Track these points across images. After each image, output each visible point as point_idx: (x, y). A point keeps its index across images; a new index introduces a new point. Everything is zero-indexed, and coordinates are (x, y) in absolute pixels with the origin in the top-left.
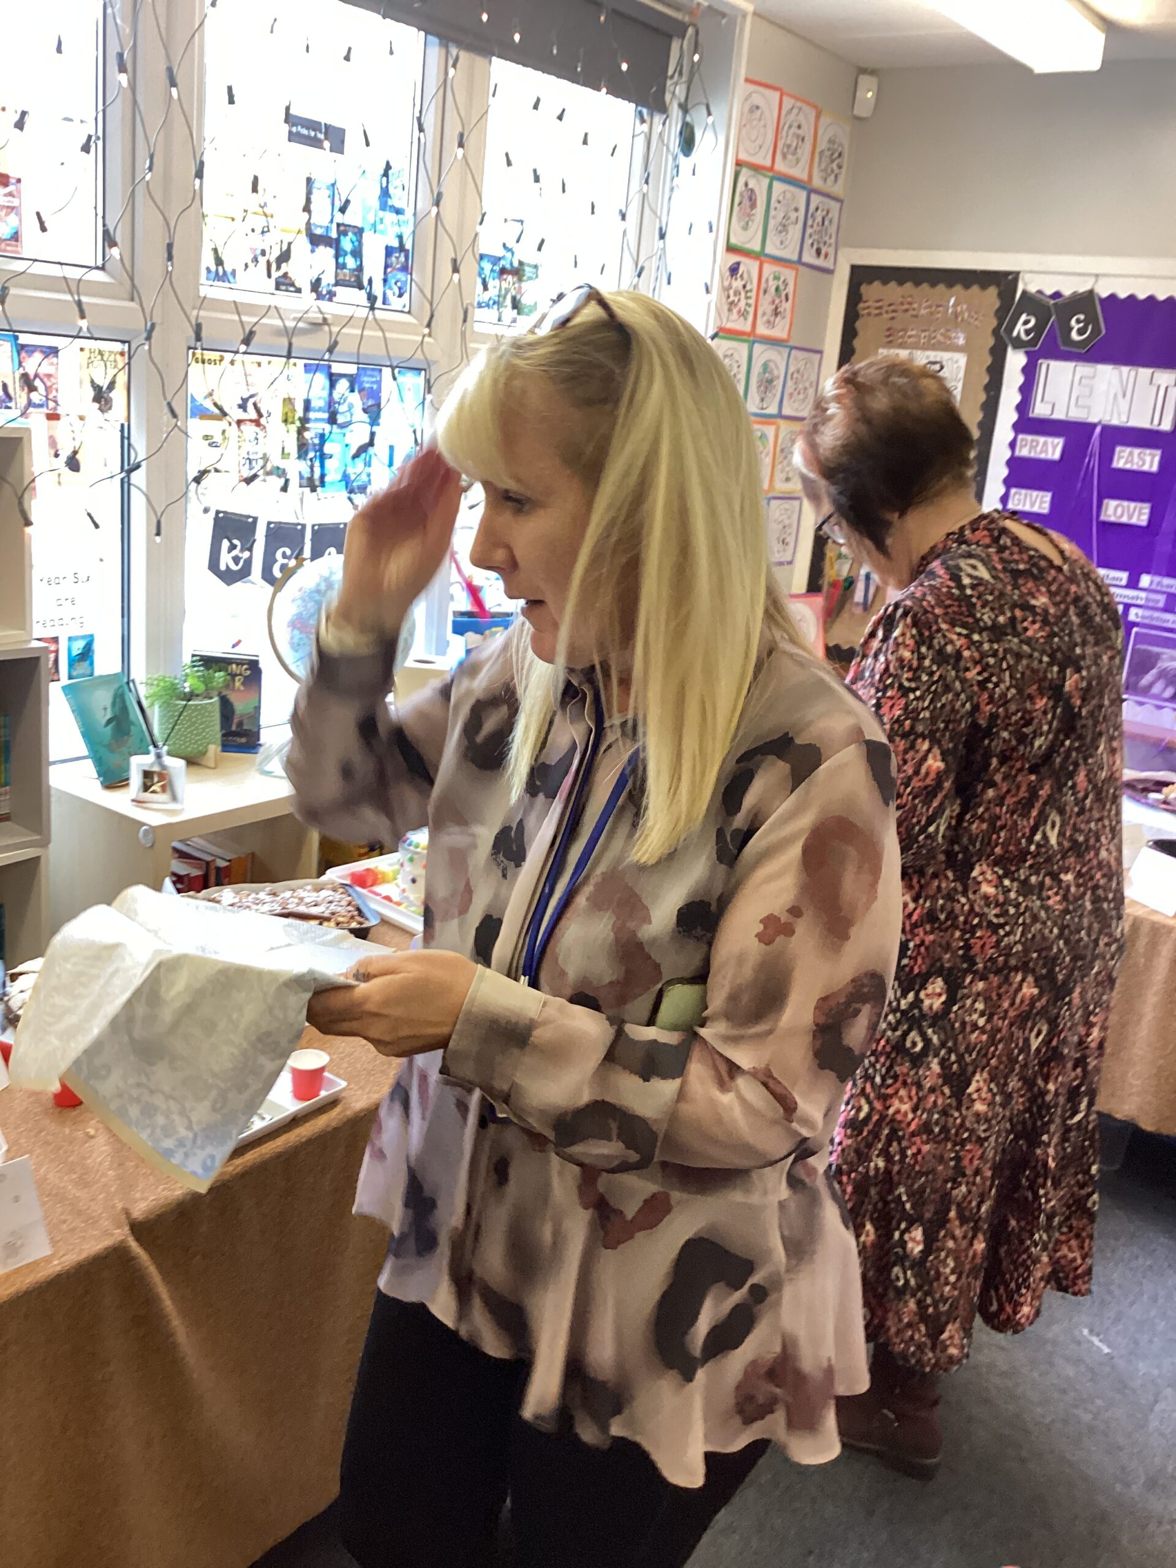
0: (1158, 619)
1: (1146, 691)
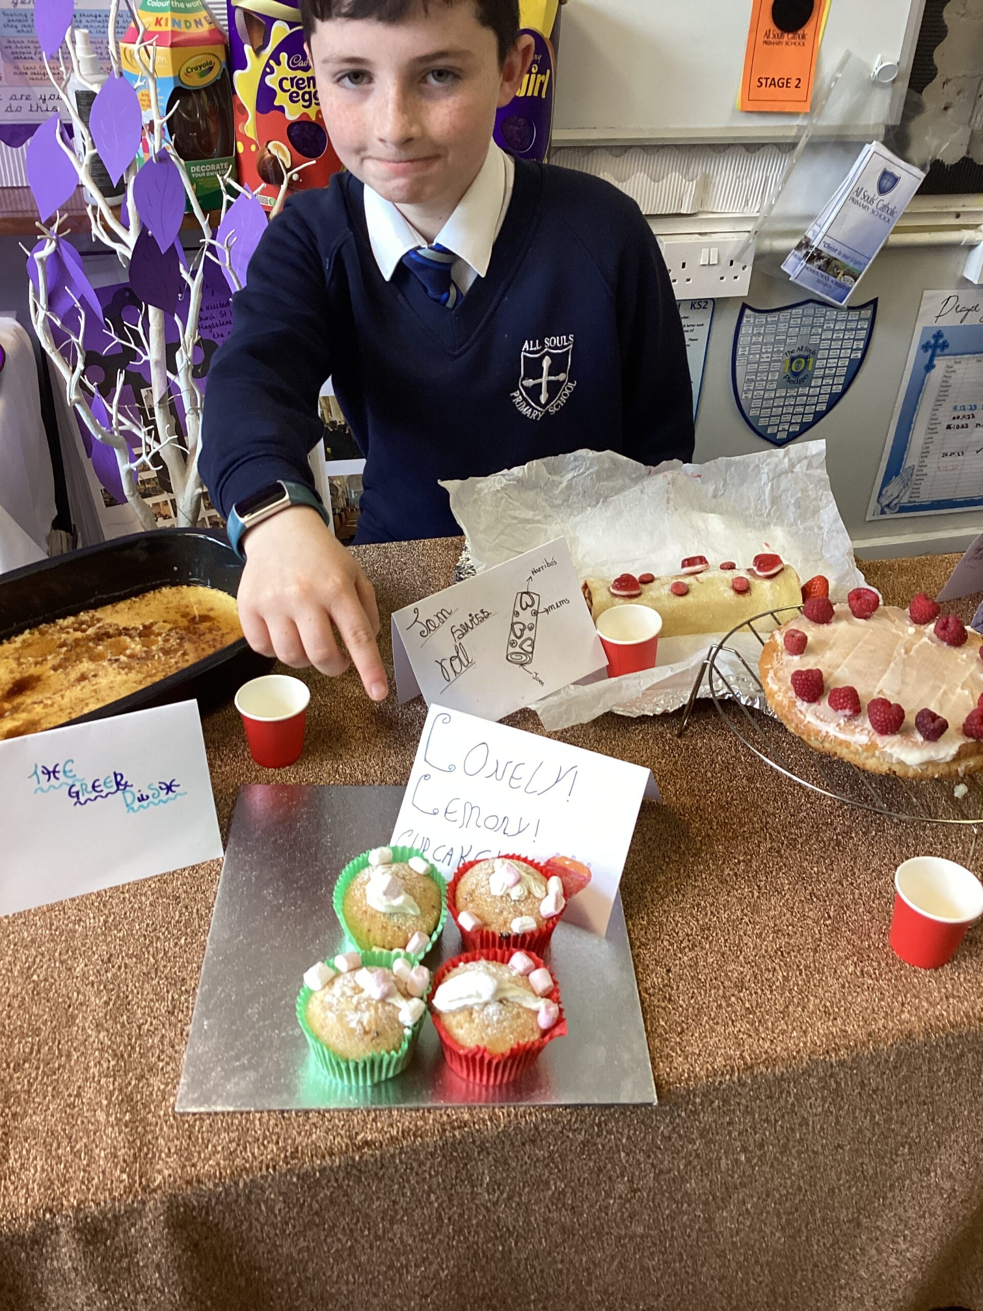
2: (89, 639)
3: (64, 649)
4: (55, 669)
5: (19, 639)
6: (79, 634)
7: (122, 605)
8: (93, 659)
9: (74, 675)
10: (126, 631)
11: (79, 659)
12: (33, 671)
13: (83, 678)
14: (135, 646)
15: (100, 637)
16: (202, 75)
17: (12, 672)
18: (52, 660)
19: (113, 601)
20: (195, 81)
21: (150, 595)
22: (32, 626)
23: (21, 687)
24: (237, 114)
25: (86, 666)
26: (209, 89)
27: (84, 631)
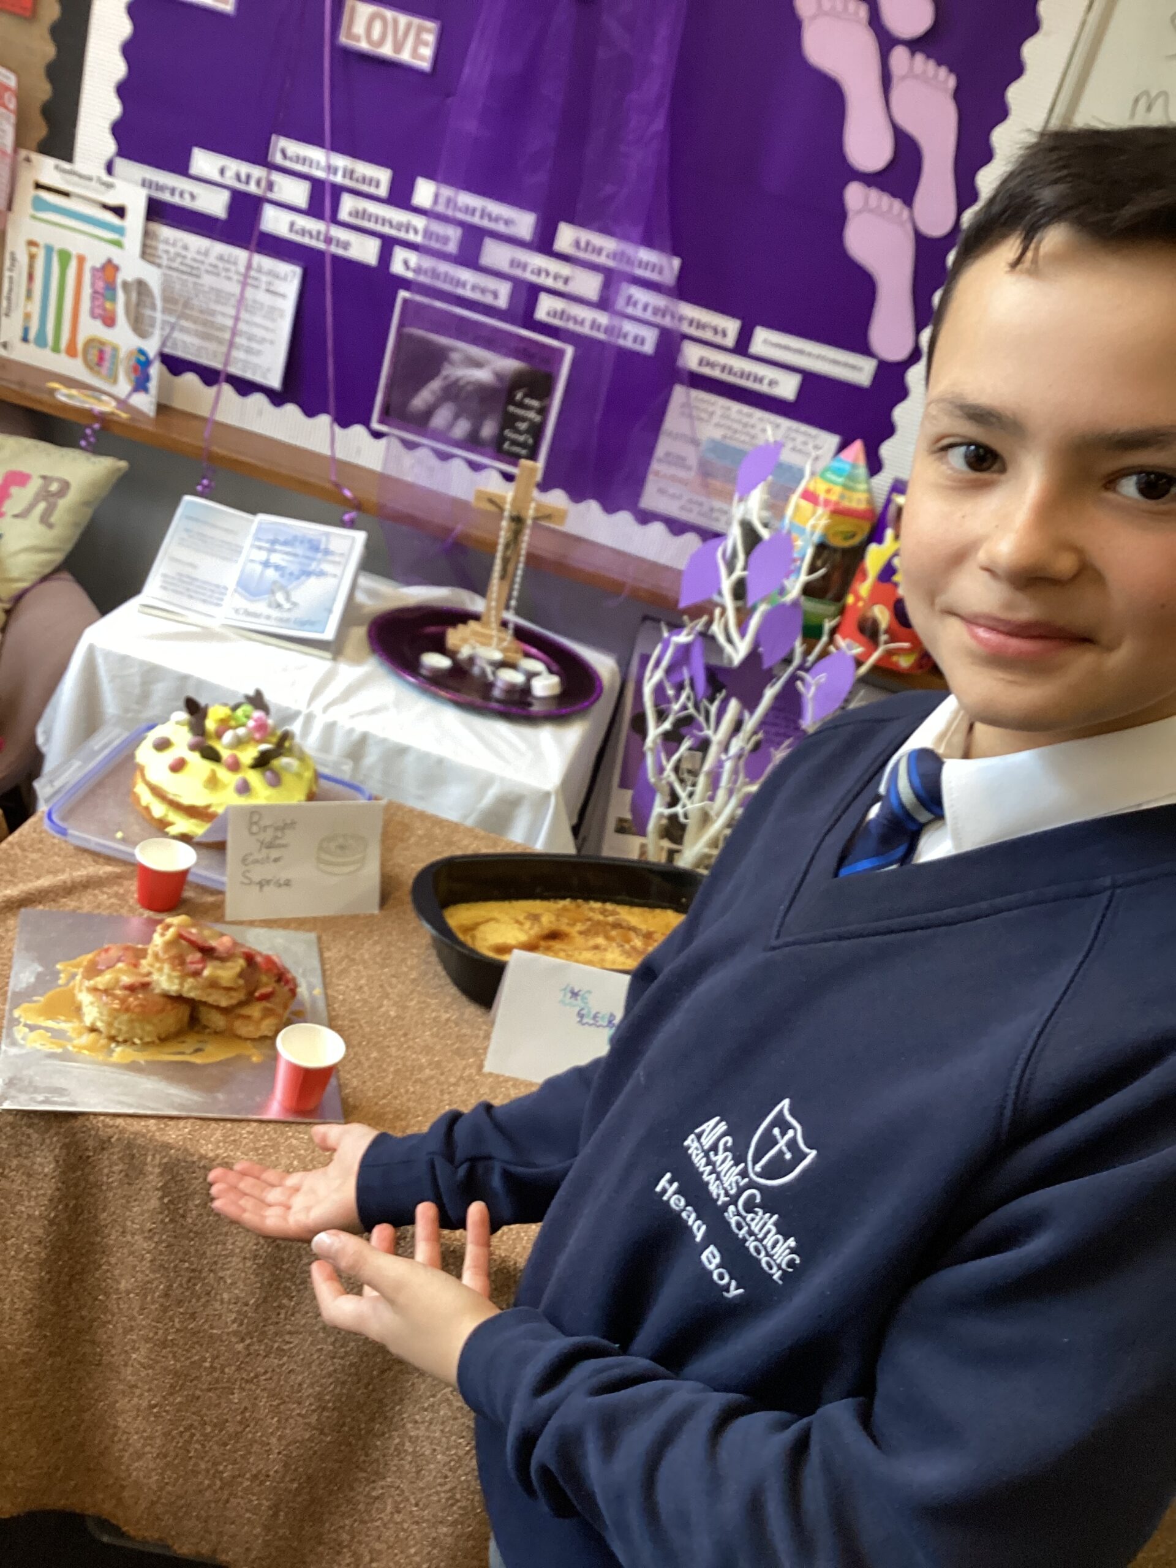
0: (447, 278)
1: (420, 422)
2: (607, 924)
3: (589, 923)
4: (581, 933)
5: (562, 903)
6: (601, 917)
7: (637, 910)
8: (608, 938)
9: (592, 942)
10: (634, 929)
11: (597, 934)
12: (564, 928)
13: (596, 947)
14: (638, 943)
15: (617, 925)
16: (846, 538)
17: (551, 922)
18: (579, 927)
19: (632, 904)
20: (838, 542)
21: (658, 911)
22: (574, 898)
23: (554, 936)
24: (858, 575)
25: (600, 941)
26: (845, 552)
27: (606, 916)
